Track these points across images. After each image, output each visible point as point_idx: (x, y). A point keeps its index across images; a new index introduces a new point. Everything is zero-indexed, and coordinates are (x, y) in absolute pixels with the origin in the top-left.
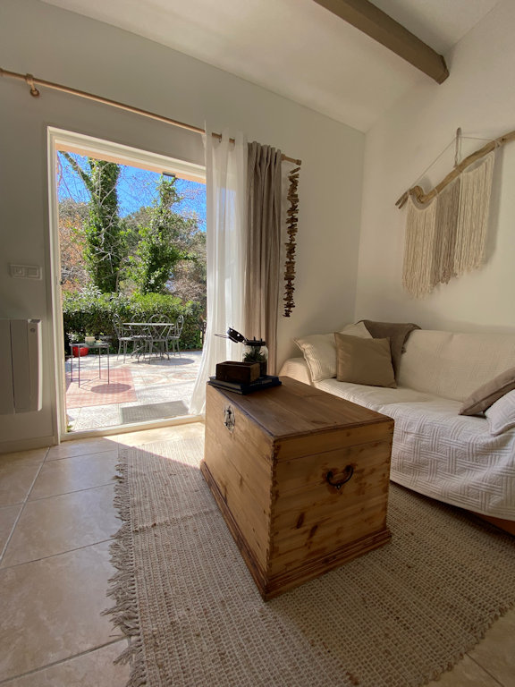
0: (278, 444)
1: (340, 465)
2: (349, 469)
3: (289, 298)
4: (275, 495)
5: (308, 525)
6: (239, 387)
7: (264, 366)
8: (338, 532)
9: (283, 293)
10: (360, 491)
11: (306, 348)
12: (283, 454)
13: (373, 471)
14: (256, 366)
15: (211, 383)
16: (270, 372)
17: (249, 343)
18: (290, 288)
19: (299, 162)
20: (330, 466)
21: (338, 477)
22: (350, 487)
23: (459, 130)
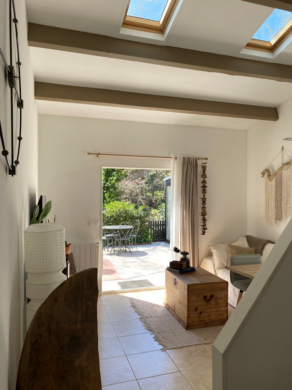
0: (189, 286)
1: (209, 295)
2: (212, 296)
3: (204, 225)
4: (188, 300)
5: (199, 311)
6: (178, 271)
7: (188, 262)
8: (209, 316)
9: (200, 222)
10: (217, 304)
11: (214, 251)
12: (190, 289)
13: (221, 298)
14: (184, 263)
15: (168, 269)
16: (191, 265)
17: (182, 253)
18: (204, 220)
19: (206, 159)
20: (205, 294)
21: (208, 298)
22: (213, 302)
23: (283, 147)
